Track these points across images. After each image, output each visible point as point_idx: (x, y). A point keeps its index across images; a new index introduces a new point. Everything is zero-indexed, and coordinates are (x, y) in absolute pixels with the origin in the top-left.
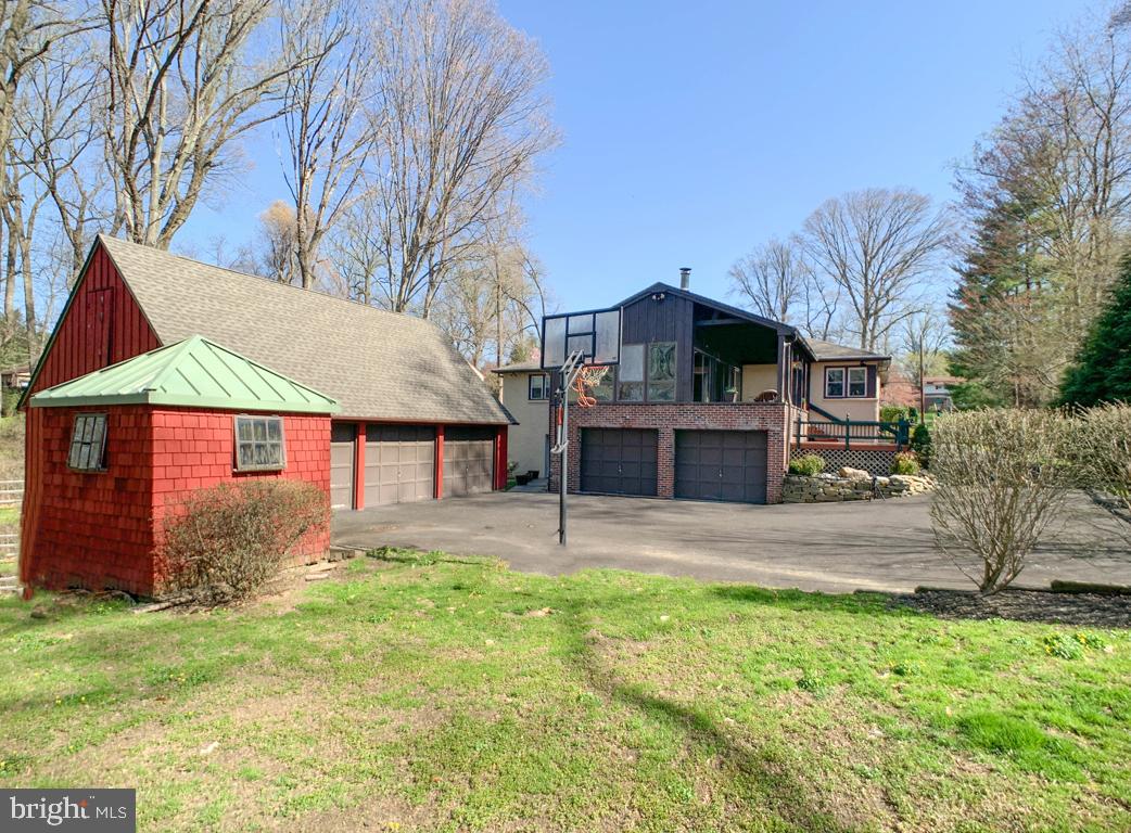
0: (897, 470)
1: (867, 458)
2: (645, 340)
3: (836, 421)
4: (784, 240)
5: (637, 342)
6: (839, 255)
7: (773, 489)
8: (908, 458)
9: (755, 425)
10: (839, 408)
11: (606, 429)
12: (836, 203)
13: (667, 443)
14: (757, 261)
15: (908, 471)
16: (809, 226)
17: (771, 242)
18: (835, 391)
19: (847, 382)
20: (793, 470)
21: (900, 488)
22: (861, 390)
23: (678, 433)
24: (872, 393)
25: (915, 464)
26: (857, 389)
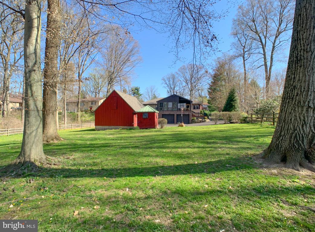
0: (205, 119)
1: (201, 117)
2: (172, 102)
3: (195, 113)
4: (173, 73)
5: (171, 102)
6: (185, 77)
7: (190, 122)
8: (206, 117)
9: (188, 113)
10: (194, 111)
11: (167, 114)
12: (185, 66)
13: (175, 116)
14: (168, 77)
15: (206, 119)
16: (179, 70)
17: (171, 73)
18: (194, 108)
19: (196, 107)
20: (192, 119)
21: (205, 121)
22: (198, 108)
23: (177, 115)
24: (199, 109)
25: (207, 118)
26: (197, 108)
